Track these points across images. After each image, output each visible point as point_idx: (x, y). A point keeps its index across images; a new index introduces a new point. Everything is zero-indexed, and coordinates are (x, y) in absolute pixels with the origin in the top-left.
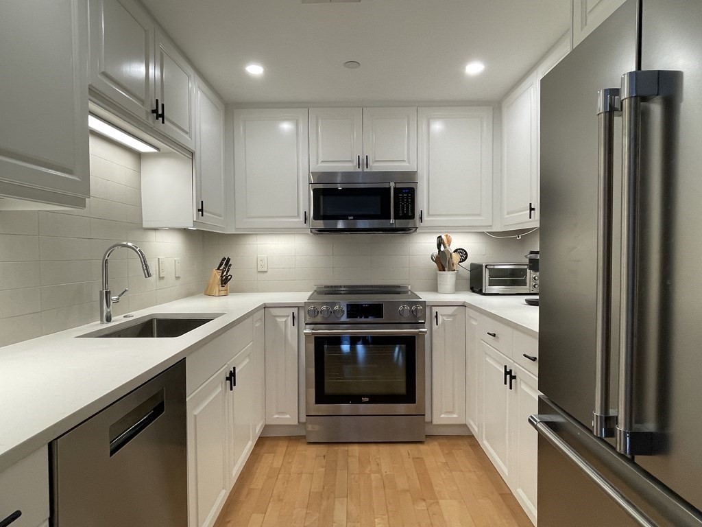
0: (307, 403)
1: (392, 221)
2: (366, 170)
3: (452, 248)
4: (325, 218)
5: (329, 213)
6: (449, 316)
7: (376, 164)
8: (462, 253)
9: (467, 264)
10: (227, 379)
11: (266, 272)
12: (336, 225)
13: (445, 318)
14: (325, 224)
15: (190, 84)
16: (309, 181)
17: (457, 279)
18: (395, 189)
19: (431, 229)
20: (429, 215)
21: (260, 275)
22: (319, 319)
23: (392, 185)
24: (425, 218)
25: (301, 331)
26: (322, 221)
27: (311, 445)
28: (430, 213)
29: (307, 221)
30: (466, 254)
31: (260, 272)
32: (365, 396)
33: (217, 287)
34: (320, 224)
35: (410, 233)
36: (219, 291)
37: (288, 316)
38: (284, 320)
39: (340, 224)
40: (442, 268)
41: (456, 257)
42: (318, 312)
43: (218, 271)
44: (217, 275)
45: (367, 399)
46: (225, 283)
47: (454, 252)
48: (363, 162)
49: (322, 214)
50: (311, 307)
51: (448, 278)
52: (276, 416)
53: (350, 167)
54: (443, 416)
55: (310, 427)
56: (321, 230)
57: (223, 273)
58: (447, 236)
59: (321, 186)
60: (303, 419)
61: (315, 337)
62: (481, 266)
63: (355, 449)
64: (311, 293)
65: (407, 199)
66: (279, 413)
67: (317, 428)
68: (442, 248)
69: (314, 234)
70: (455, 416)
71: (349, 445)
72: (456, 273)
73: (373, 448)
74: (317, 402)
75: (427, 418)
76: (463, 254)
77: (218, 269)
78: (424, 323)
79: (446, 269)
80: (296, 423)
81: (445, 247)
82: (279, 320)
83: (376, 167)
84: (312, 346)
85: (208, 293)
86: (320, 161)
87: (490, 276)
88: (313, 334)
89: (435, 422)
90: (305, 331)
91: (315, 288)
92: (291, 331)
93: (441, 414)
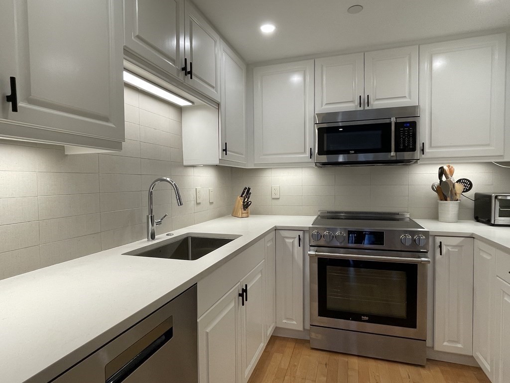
0: (311, 314)
1: (393, 154)
2: (367, 108)
3: (455, 178)
4: (328, 153)
5: (331, 148)
6: (454, 246)
7: (377, 102)
8: (465, 183)
9: (471, 193)
10: (240, 295)
11: (278, 199)
12: (338, 159)
13: (450, 248)
14: (328, 158)
15: (216, 49)
16: (314, 122)
17: (459, 208)
18: (396, 123)
19: (432, 161)
20: (431, 146)
21: (274, 201)
22: (322, 242)
23: (393, 120)
24: (427, 150)
25: (305, 252)
26: (325, 156)
27: (314, 351)
28: (432, 145)
29: (313, 157)
30: (471, 184)
31: (273, 199)
32: (364, 315)
33: (240, 211)
34: (324, 158)
35: (409, 165)
36: (242, 213)
37: (295, 238)
38: (291, 241)
39: (341, 158)
40: (444, 198)
41: (459, 188)
42: (321, 236)
43: (242, 198)
44: (240, 201)
45: (367, 318)
46: (247, 207)
47: (457, 182)
48: (364, 101)
49: (325, 149)
50: (315, 232)
51: (450, 208)
52: (284, 321)
53: (352, 106)
54: (445, 343)
55: (313, 335)
56: (324, 164)
57: (244, 200)
58: (449, 166)
59: (325, 125)
60: (308, 327)
61: (318, 258)
62: (490, 197)
63: (355, 362)
64: (315, 217)
65: (409, 132)
66: (287, 319)
67: (320, 337)
68: (444, 179)
69: (319, 167)
70: (459, 346)
71: (349, 356)
72: (460, 203)
73: (372, 364)
74: (320, 314)
75: (429, 343)
76: (467, 184)
77: (242, 196)
78: (427, 252)
79: (448, 199)
80: (301, 328)
81: (447, 177)
82: (287, 240)
83: (376, 104)
84: (316, 266)
85: (234, 215)
86: (324, 104)
87: (501, 206)
88: (316, 255)
89: (437, 348)
90: (309, 253)
91: (319, 213)
92: (298, 251)
93: (444, 342)
